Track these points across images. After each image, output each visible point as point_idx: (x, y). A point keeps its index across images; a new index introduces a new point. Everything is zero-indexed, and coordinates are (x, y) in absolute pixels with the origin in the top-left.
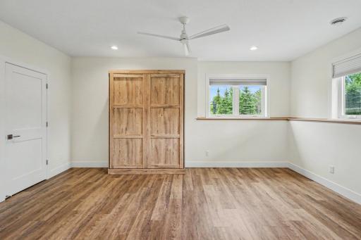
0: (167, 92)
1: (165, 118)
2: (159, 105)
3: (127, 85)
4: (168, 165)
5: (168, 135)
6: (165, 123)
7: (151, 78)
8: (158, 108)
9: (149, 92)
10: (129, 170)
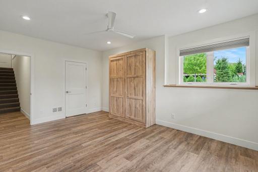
0: (136, 66)
1: (134, 85)
2: (131, 76)
3: (116, 64)
4: (136, 118)
5: (136, 97)
6: (135, 89)
7: (127, 57)
8: (130, 77)
9: (126, 67)
10: (117, 117)
